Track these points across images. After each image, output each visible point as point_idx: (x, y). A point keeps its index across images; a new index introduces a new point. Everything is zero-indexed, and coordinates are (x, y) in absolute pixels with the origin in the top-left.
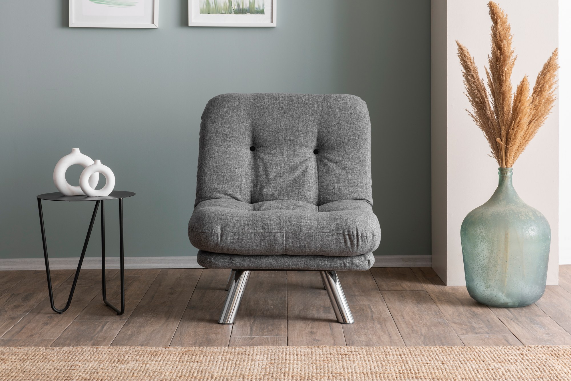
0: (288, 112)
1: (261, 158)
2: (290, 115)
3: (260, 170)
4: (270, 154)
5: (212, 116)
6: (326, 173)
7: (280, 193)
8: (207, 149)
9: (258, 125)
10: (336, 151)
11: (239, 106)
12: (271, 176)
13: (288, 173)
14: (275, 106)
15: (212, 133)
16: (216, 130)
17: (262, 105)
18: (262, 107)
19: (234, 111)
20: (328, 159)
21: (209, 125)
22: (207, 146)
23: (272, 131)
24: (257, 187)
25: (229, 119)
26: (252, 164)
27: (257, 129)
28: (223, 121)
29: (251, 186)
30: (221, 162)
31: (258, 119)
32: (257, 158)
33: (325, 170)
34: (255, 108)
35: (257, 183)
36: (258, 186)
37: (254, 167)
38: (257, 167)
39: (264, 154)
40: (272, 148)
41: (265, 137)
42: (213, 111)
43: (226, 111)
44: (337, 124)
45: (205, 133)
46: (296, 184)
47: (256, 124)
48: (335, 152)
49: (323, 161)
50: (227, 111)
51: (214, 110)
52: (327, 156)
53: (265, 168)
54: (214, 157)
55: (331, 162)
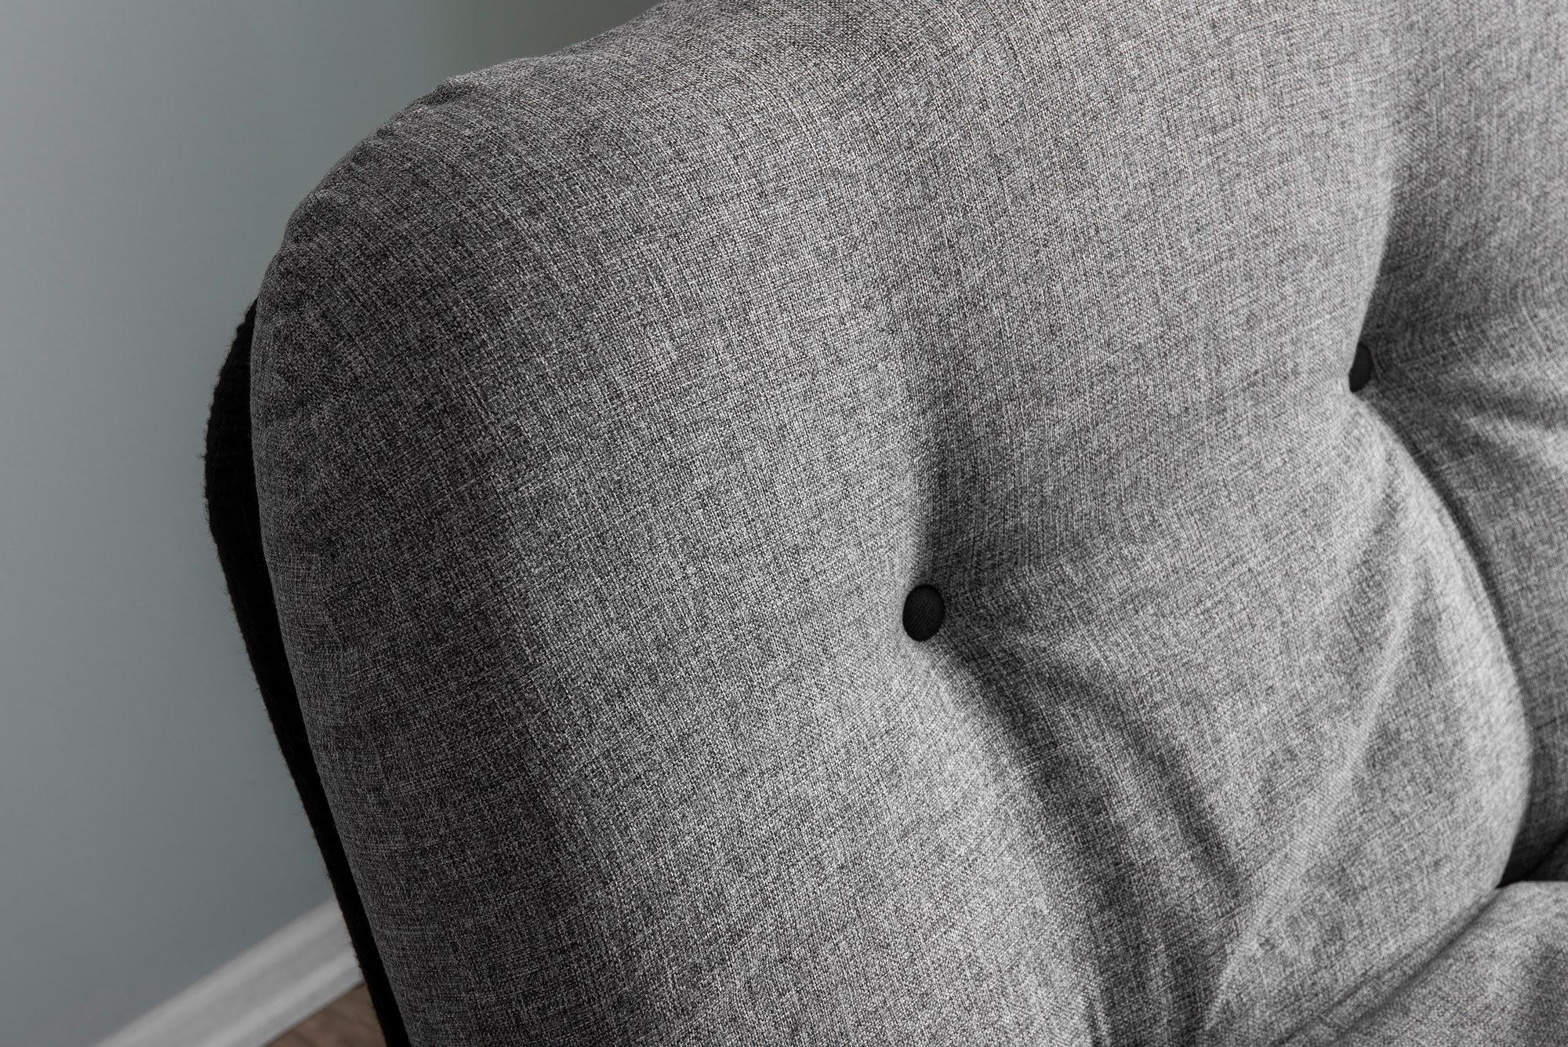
0: (1190, 108)
1: (1084, 687)
2: (1214, 131)
3: (1124, 813)
4: (1134, 600)
5: (548, 496)
6: (1550, 541)
7: (1335, 932)
8: (617, 885)
9: (980, 364)
10: (1547, 306)
11: (777, 239)
12: (1238, 824)
13: (1338, 710)
14: (1080, 83)
15: (617, 695)
16: (649, 638)
17: (966, 136)
18: (974, 155)
19: (752, 316)
20: (1518, 407)
21: (551, 609)
22: (611, 855)
23: (1114, 370)
24: (1142, 986)
25: (741, 442)
26: (1017, 778)
27: (973, 409)
28: (688, 498)
29: (1091, 1006)
30: (814, 953)
31: (972, 303)
32: (1039, 698)
33: (1531, 515)
34: (916, 189)
35: (1138, 950)
36: (1158, 968)
37: (1051, 811)
38: (1084, 798)
39: (1082, 630)
40: (1131, 538)
41: (1058, 452)
42: (530, 425)
43: (681, 361)
44: (1534, 51)
45: (532, 722)
46: (1406, 774)
47: (961, 360)
48: (1543, 314)
49: (1479, 443)
50: (690, 357)
51: (547, 407)
52: (1500, 375)
53: (1164, 773)
54: (736, 936)
55: (1549, 426)
